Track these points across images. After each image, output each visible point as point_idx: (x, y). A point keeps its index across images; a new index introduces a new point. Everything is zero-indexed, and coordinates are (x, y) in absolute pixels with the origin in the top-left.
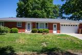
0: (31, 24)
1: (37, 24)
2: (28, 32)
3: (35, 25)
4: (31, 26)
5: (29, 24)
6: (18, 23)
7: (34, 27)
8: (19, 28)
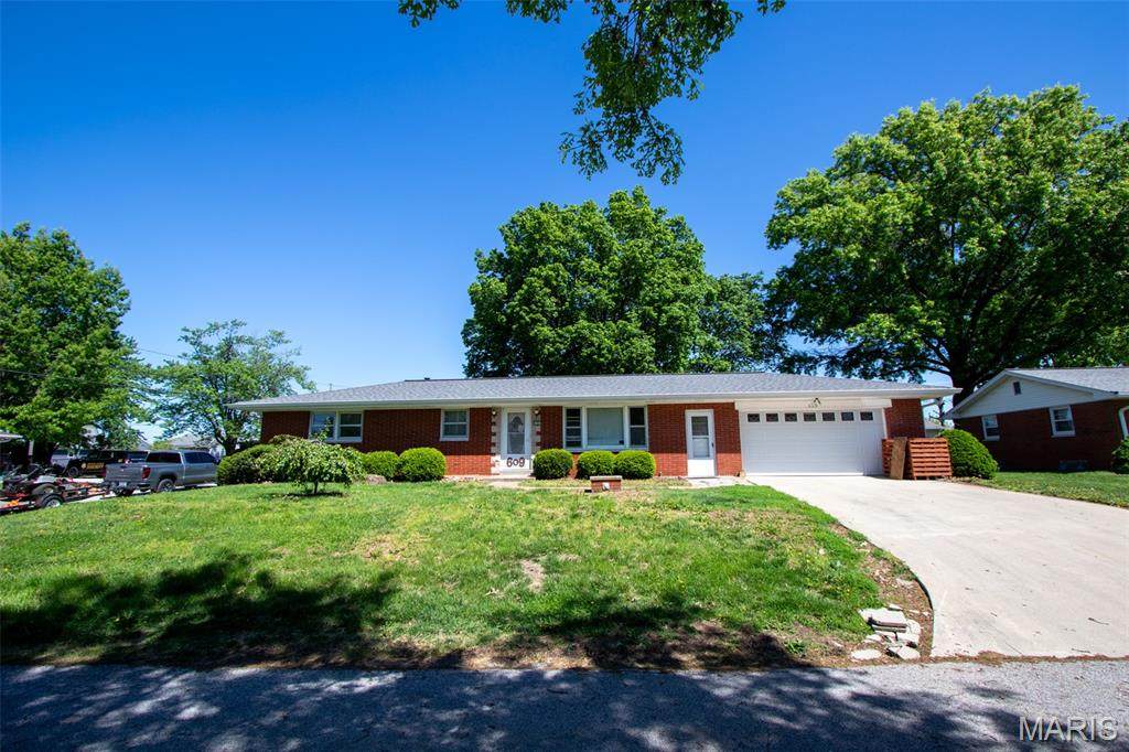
0: (528, 421)
1: (574, 413)
2: (508, 472)
3: (555, 424)
4: (528, 430)
5: (516, 422)
6: (450, 414)
7: (549, 438)
8: (448, 449)
